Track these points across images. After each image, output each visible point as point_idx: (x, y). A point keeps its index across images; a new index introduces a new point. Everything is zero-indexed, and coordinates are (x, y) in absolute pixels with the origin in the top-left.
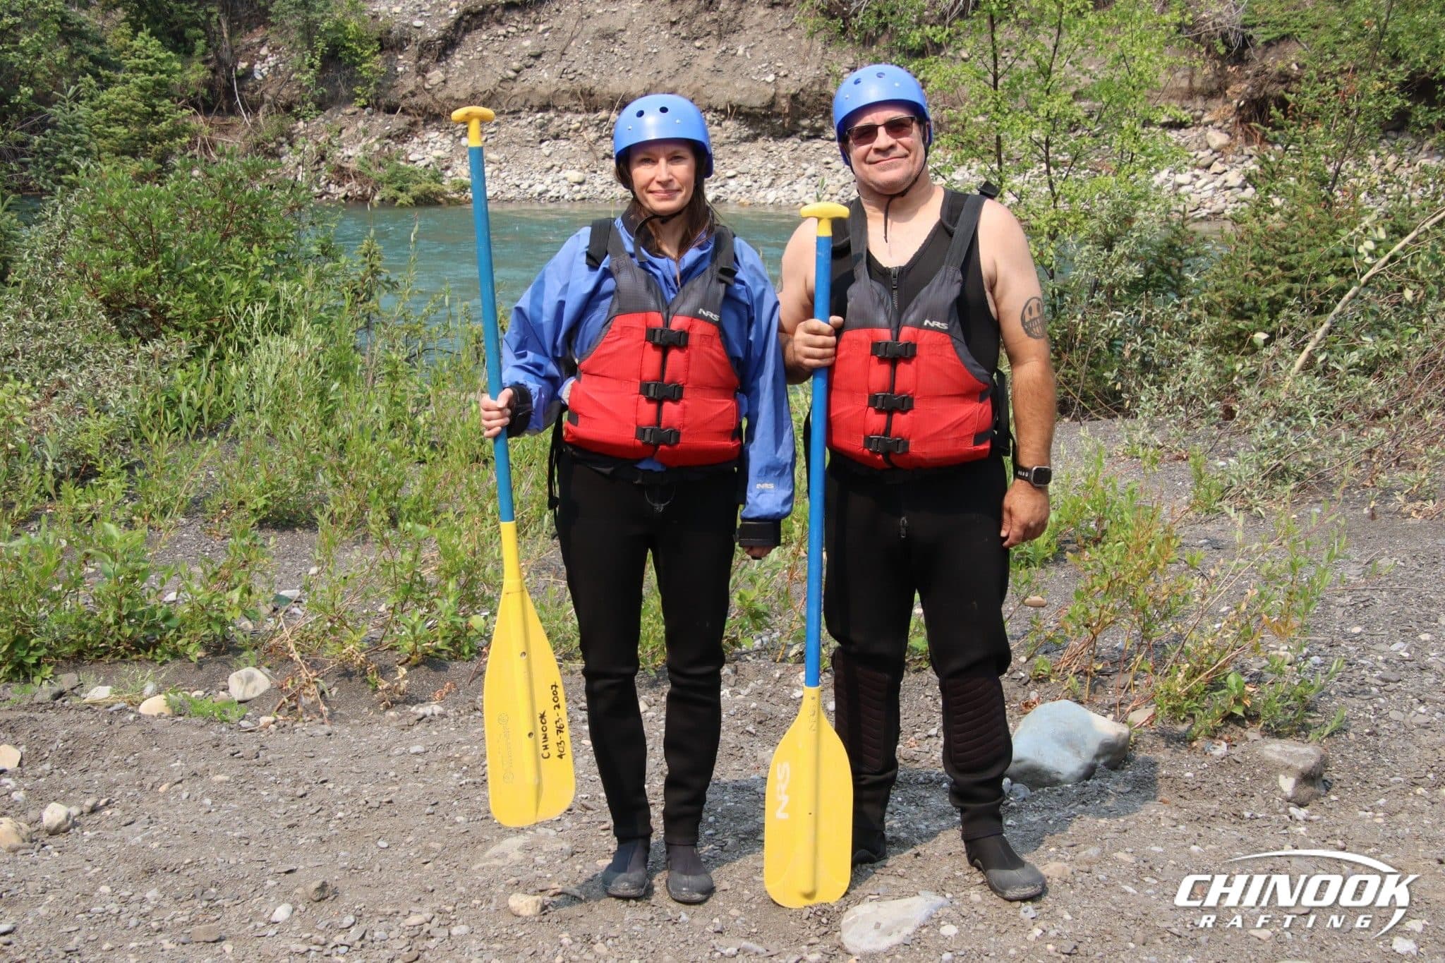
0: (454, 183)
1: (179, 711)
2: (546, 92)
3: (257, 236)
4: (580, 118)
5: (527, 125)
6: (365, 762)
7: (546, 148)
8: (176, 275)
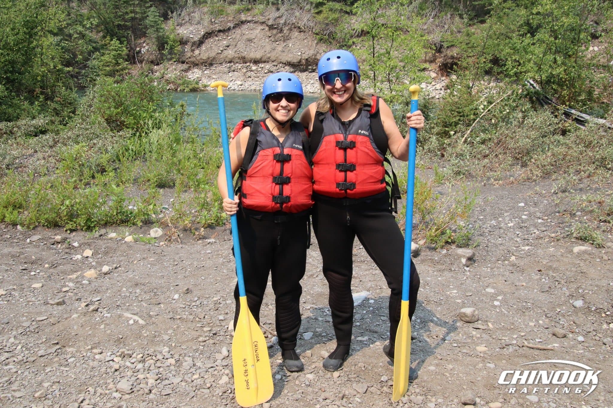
0: (203, 85)
1: (136, 241)
2: (230, 57)
3: (151, 100)
4: (241, 65)
5: (224, 67)
6: (193, 255)
7: (230, 74)
8: (126, 111)
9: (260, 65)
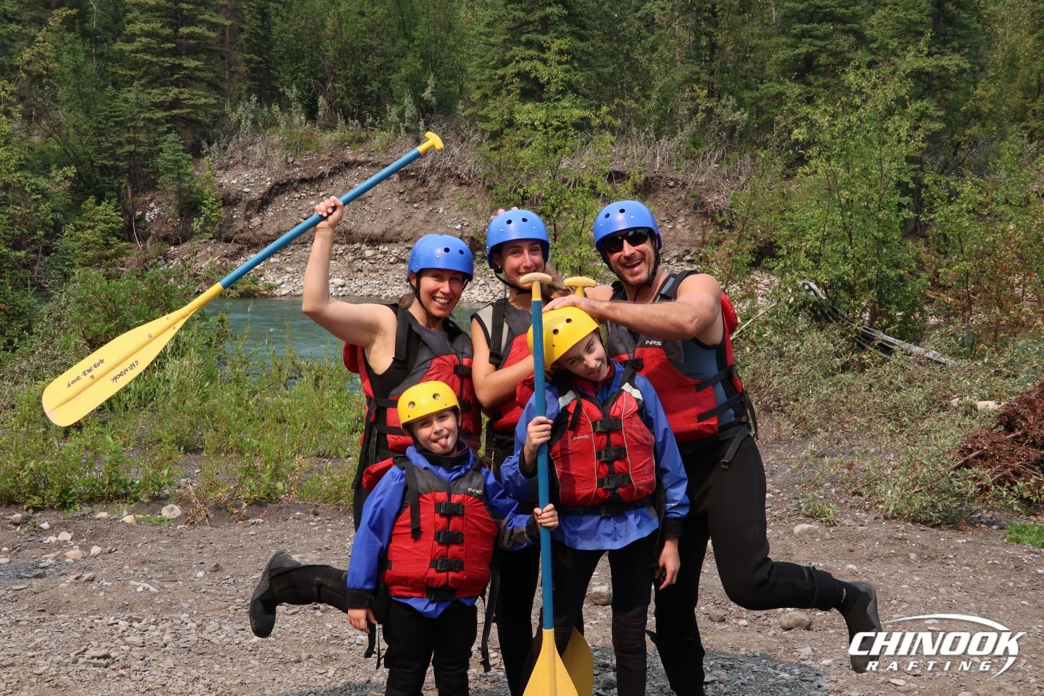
0: (265, 285)
1: (138, 521)
4: (343, 247)
9: (381, 247)
